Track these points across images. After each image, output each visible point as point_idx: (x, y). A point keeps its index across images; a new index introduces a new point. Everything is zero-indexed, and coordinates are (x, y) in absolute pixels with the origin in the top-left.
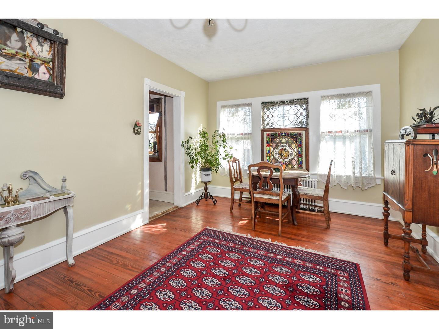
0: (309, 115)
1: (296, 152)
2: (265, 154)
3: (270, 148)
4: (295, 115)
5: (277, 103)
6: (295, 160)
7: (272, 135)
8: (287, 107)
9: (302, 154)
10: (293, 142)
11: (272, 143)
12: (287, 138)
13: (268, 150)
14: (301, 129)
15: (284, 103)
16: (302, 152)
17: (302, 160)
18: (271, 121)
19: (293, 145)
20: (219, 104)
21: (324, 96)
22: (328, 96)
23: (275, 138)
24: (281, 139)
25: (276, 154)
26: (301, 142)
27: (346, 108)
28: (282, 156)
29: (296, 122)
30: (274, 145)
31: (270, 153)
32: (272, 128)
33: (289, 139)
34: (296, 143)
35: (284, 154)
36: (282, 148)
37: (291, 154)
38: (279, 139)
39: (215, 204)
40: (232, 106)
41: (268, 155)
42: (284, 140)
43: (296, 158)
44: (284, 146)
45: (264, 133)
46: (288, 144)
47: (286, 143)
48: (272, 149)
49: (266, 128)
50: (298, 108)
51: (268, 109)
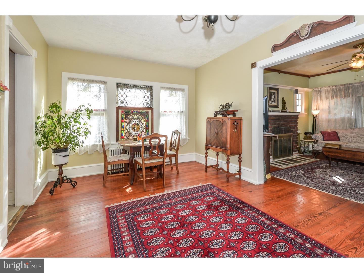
0: (153, 99)
1: (145, 126)
2: (120, 129)
3: (125, 123)
4: (144, 97)
5: (130, 85)
6: (144, 132)
7: (126, 112)
8: (138, 91)
9: (149, 127)
10: (143, 118)
11: (126, 119)
12: (138, 115)
13: (122, 125)
14: (148, 108)
15: (135, 87)
16: (149, 125)
17: (149, 132)
18: (125, 100)
19: (143, 120)
20: (65, 75)
21: (162, 87)
22: (164, 88)
23: (129, 115)
24: (133, 116)
25: (130, 128)
26: (148, 118)
27: (173, 97)
28: (135, 130)
29: (144, 103)
30: (128, 121)
31: (124, 127)
32: (126, 106)
33: (140, 116)
34: (145, 119)
35: (136, 128)
36: (135, 123)
37: (141, 127)
38: (132, 115)
39: (74, 187)
40: (84, 81)
41: (123, 129)
42: (136, 117)
43: (144, 131)
44: (135, 122)
45: (119, 110)
46: (139, 120)
47: (138, 119)
48: (126, 124)
49: (120, 106)
50: (146, 93)
51: (122, 90)
